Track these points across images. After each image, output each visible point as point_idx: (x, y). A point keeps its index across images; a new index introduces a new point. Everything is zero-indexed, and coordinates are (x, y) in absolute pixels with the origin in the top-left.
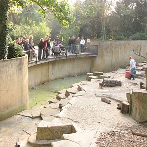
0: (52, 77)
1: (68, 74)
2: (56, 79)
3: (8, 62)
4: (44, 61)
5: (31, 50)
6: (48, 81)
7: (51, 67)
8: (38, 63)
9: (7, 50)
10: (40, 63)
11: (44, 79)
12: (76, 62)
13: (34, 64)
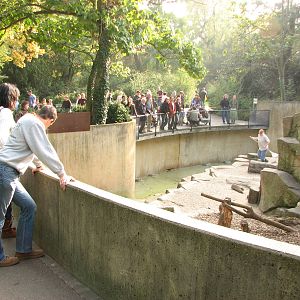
0: (185, 161)
1: (215, 158)
2: (191, 165)
3: (105, 129)
4: (171, 134)
5: (147, 115)
6: (178, 167)
7: (183, 144)
8: (159, 136)
9: (106, 112)
10: (163, 135)
11: (171, 163)
12: (229, 139)
13: (152, 137)
